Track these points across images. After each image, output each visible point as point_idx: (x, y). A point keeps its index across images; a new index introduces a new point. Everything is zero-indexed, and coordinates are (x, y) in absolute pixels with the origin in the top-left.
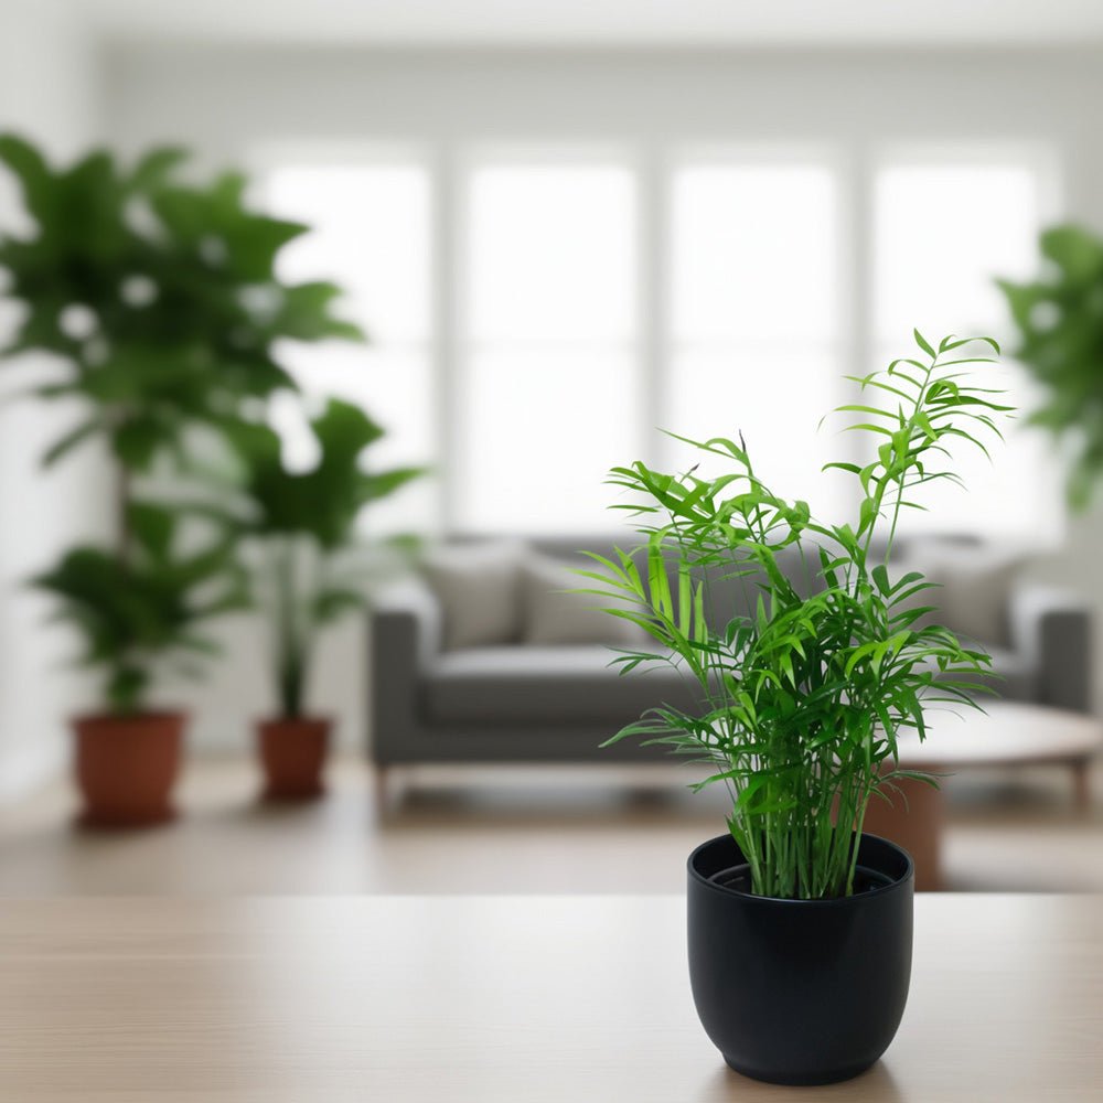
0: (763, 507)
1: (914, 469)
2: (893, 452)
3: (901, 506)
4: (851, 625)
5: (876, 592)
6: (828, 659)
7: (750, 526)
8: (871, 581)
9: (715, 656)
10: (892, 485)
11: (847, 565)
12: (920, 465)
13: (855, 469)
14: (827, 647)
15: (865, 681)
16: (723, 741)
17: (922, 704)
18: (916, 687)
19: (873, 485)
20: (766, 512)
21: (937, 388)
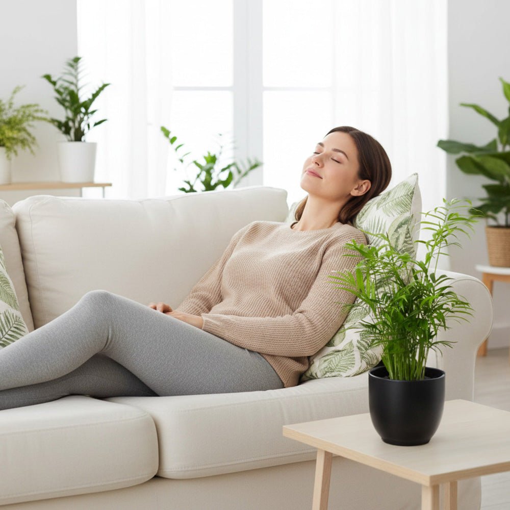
0: (394, 255)
1: (444, 242)
2: (437, 236)
3: (440, 254)
4: (423, 293)
5: (431, 282)
6: (415, 304)
7: (390, 261)
8: (429, 278)
9: (378, 304)
10: (436, 248)
11: (422, 273)
12: (446, 241)
13: (424, 242)
14: (415, 300)
15: (427, 310)
16: (380, 332)
17: (445, 318)
18: (444, 312)
19: (430, 248)
20: (394, 257)
21: (451, 215)
